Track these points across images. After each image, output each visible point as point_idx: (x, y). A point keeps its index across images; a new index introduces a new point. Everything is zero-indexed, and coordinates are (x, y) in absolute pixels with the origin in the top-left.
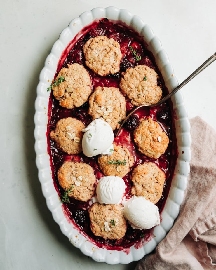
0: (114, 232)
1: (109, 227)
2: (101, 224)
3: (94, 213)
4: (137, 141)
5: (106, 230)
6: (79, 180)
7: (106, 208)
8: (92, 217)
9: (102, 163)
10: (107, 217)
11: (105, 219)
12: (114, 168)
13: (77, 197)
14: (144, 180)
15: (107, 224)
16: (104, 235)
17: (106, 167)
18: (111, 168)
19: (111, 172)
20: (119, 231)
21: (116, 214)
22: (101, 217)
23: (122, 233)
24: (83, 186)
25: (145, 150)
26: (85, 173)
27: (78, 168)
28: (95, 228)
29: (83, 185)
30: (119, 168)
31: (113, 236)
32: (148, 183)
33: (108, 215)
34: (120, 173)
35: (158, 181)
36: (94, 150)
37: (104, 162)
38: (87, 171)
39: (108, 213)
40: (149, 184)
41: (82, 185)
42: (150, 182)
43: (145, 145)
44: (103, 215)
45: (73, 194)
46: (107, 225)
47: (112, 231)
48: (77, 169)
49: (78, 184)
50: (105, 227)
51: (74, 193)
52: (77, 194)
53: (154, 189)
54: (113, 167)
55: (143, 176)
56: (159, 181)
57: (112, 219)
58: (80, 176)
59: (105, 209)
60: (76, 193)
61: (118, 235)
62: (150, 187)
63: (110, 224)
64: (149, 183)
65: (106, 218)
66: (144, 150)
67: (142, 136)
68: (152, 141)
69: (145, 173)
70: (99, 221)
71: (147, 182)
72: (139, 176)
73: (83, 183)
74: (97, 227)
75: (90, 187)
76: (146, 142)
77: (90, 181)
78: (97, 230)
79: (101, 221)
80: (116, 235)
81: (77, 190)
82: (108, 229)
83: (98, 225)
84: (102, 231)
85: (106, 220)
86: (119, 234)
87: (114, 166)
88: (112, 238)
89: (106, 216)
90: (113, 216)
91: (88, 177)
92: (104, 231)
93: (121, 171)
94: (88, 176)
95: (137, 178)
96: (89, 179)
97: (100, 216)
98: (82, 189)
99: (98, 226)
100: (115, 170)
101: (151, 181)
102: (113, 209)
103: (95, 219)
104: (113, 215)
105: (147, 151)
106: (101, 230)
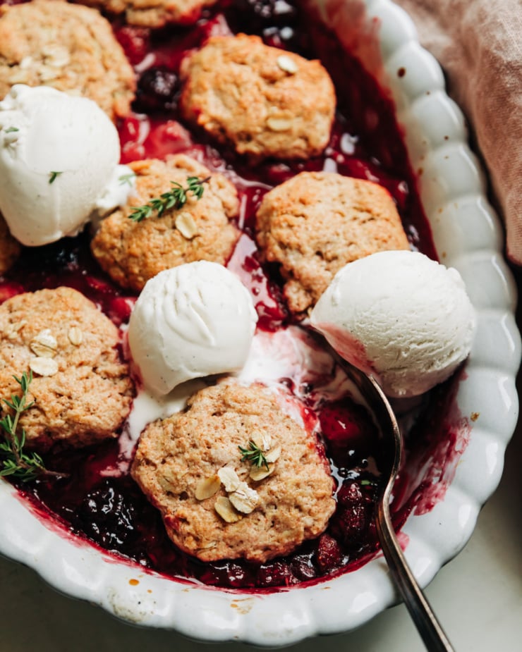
0: (282, 502)
1: (245, 484)
2: (207, 488)
3: (157, 462)
4: (214, 120)
5: (240, 507)
6: (45, 348)
7: (197, 415)
8: (155, 482)
9: (113, 247)
10: (219, 444)
11: (212, 462)
12: (168, 234)
13: (67, 421)
14: (313, 227)
15: (230, 476)
16: (243, 536)
17: (134, 246)
18: (154, 239)
19: (162, 254)
20: (298, 485)
21: (253, 419)
22: (191, 462)
23: (320, 492)
24: (73, 368)
25: (259, 129)
26: (60, 313)
27: (21, 309)
28: (188, 523)
29: (69, 365)
30: (186, 222)
31: (288, 526)
32: (338, 235)
33: (218, 435)
34: (201, 240)
35: (369, 211)
36: (52, 181)
37: (116, 237)
38: (66, 303)
39: (216, 428)
40: (341, 236)
41: (64, 366)
42: (343, 226)
43: (250, 110)
44: (194, 446)
45: (41, 419)
46: (233, 479)
47: (269, 498)
48: (19, 314)
49: (45, 366)
50: (227, 494)
51: (47, 409)
52: (60, 407)
53: (371, 243)
54: (161, 231)
55: (303, 216)
56: (376, 210)
57: (245, 445)
58: (38, 331)
59: (195, 422)
60: (52, 404)
61: (305, 507)
62: (351, 244)
63: (244, 470)
64: (340, 231)
65: (212, 451)
66: (257, 133)
67: (219, 91)
68: (266, 88)
69: (303, 202)
70: (191, 481)
71: (331, 231)
72: (286, 220)
73: (67, 354)
74: (195, 513)
75: (107, 363)
76: (247, 98)
77: (95, 338)
78: (201, 527)
79: (199, 476)
80: (295, 512)
81: (50, 391)
82: (247, 498)
83: (198, 502)
84: (224, 524)
85: (220, 458)
86: (308, 503)
87: (163, 226)
88: (286, 537)
89: (211, 441)
90: (242, 433)
91: (76, 323)
92: (233, 518)
93: (201, 232)
94: (78, 319)
95: (284, 233)
96: (86, 329)
97: (187, 456)
98: (72, 380)
99: (194, 507)
100: (173, 239)
101: (345, 223)
102: (232, 403)
103: (172, 484)
104: (244, 428)
105: (268, 129)
106: (219, 518)
